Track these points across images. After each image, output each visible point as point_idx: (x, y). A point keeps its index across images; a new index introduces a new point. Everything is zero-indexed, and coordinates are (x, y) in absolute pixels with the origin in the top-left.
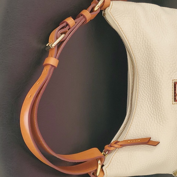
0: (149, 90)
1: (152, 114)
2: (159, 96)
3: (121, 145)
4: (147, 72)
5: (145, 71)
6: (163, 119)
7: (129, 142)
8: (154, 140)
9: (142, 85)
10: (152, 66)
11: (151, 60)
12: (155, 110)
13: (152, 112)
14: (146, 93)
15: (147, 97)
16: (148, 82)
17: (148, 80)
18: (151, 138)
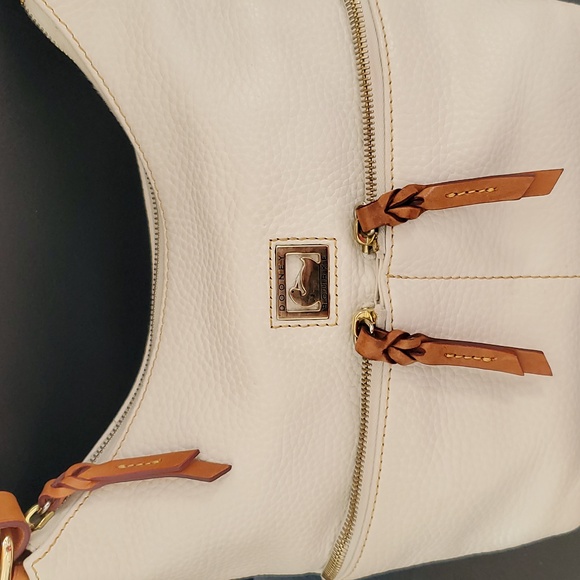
0: (200, 276)
1: (210, 364)
2: (225, 298)
3: (92, 480)
4: (191, 211)
5: (185, 208)
6: (241, 383)
7: (123, 466)
8: (211, 460)
9: (180, 258)
10: (200, 188)
11: (197, 166)
12: (218, 350)
13: (210, 356)
14: (191, 286)
15: (194, 301)
16: (196, 248)
17: (197, 242)
18: (198, 452)
